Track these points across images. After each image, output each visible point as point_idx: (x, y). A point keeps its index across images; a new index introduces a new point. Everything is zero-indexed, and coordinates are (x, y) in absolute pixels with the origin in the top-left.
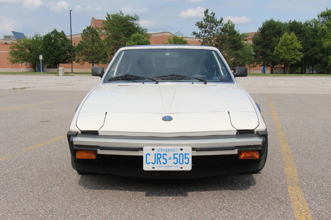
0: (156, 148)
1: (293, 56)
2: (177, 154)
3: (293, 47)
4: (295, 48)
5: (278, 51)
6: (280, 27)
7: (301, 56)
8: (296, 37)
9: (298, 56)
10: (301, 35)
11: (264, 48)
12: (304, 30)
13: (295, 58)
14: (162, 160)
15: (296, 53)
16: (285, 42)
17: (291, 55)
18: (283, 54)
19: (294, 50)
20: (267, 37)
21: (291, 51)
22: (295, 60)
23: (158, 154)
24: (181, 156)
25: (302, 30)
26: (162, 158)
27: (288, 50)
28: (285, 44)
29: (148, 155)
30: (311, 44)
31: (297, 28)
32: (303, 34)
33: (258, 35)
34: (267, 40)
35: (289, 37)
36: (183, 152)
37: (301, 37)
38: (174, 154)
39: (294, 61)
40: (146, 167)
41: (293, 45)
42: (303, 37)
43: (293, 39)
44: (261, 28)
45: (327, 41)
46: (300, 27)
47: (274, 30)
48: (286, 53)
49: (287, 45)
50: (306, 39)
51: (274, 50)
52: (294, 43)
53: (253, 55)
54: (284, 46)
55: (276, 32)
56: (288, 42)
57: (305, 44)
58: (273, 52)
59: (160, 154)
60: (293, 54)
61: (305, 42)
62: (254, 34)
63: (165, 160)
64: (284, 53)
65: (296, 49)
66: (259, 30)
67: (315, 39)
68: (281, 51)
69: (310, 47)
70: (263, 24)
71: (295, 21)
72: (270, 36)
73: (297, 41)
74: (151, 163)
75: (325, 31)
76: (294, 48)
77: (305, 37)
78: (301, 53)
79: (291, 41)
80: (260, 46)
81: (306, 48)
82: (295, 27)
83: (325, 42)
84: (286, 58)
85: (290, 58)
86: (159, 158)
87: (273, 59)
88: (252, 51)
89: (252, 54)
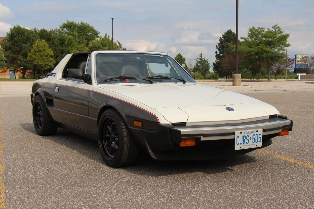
0: (243, 131)
1: (46, 62)
2: (254, 135)
3: (46, 53)
4: (48, 54)
5: (31, 57)
6: (28, 34)
7: (53, 62)
8: (47, 44)
9: (50, 61)
10: (51, 42)
11: (14, 53)
12: (53, 39)
13: (48, 63)
14: (246, 141)
15: (48, 59)
16: (38, 49)
17: (44, 61)
18: (36, 60)
19: (46, 56)
20: (17, 43)
21: (44, 57)
22: (48, 65)
23: (244, 136)
24: (257, 136)
25: (51, 38)
26: (246, 139)
27: (41, 56)
28: (38, 50)
29: (238, 138)
30: (60, 52)
31: (46, 36)
32: (52, 42)
33: (7, 40)
34: (17, 46)
35: (41, 44)
36: (258, 133)
37: (51, 44)
38: (253, 135)
39: (47, 67)
40: (237, 148)
41: (46, 52)
42: (52, 44)
43: (45, 46)
44: (9, 33)
45: (74, 49)
46: (49, 35)
47: (23, 36)
48: (39, 59)
49: (40, 51)
50: (55, 47)
51: (28, 56)
52: (46, 50)
53: (5, 61)
54: (38, 52)
55: (25, 38)
56: (41, 48)
57: (55, 51)
58: (27, 58)
59: (245, 136)
60: (47, 60)
61: (54, 49)
62: (2, 40)
63: (248, 140)
64: (38, 59)
65: (49, 56)
66: (7, 35)
67: (63, 47)
68: (34, 56)
69: (60, 54)
70: (11, 30)
71: (43, 29)
72: (19, 42)
73: (48, 48)
74: (239, 144)
75: (72, 40)
76: (46, 55)
77: (55, 45)
78: (53, 59)
79: (43, 47)
80: (10, 51)
81: (56, 54)
82: (44, 35)
83: (72, 50)
84: (39, 64)
85: (44, 63)
86: (244, 139)
87: (25, 64)
88: (3, 56)
89: (3, 59)
